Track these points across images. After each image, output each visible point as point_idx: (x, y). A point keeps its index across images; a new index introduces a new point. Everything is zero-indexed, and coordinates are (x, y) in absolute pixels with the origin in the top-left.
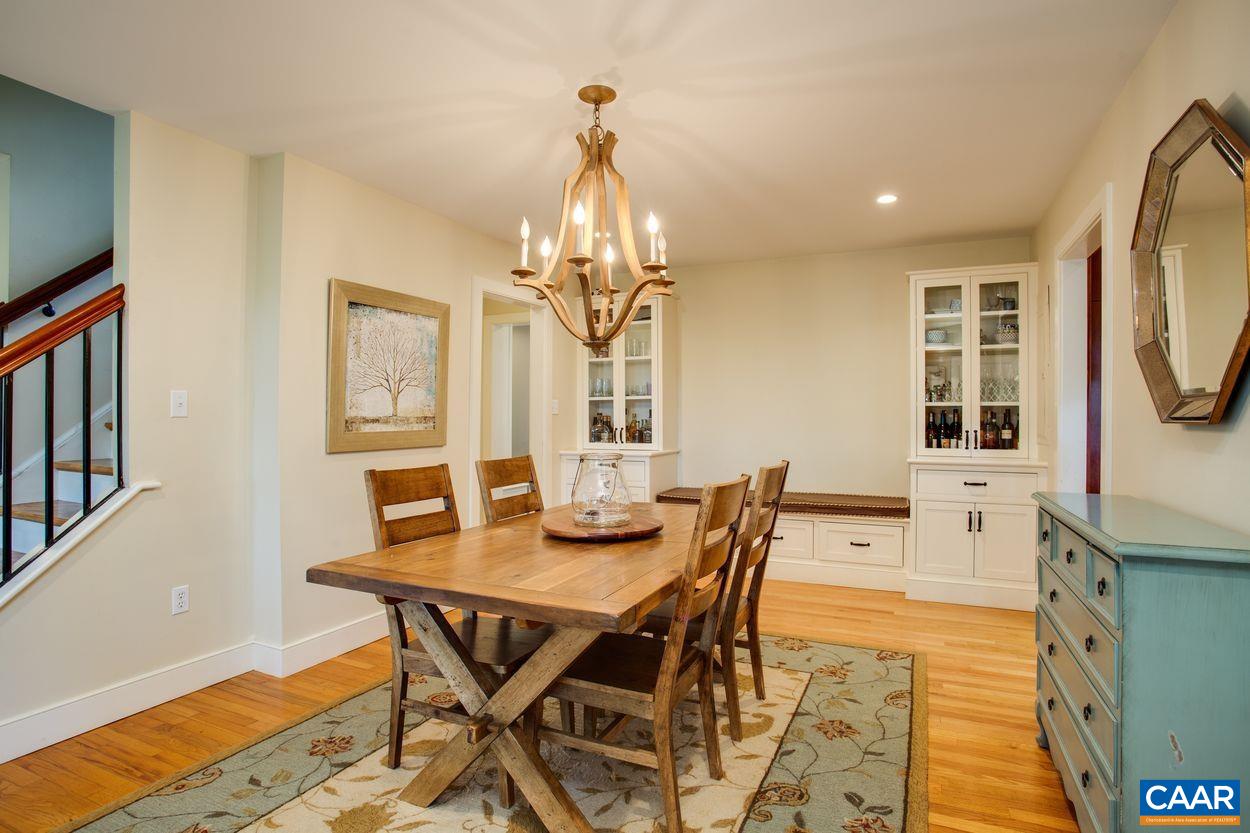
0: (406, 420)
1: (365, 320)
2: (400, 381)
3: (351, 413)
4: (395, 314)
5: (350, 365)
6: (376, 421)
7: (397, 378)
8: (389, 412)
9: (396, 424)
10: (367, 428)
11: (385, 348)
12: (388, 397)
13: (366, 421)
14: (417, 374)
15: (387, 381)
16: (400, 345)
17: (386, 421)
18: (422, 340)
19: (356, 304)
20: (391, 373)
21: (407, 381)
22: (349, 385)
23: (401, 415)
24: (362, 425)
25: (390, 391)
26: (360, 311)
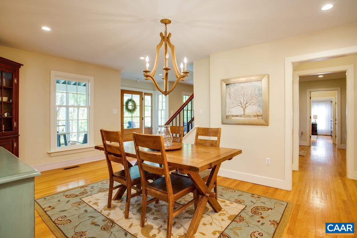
0: (249, 116)
1: (232, 88)
2: (246, 104)
3: (228, 114)
4: (242, 84)
5: (227, 101)
6: (236, 116)
7: (245, 103)
8: (242, 113)
9: (244, 117)
10: (234, 118)
11: (240, 94)
12: (242, 109)
13: (233, 116)
14: (253, 101)
15: (241, 104)
16: (246, 92)
17: (241, 116)
18: (255, 89)
19: (228, 84)
20: (242, 101)
21: (249, 104)
22: (227, 106)
23: (247, 114)
24: (232, 117)
25: (242, 107)
26: (230, 86)
